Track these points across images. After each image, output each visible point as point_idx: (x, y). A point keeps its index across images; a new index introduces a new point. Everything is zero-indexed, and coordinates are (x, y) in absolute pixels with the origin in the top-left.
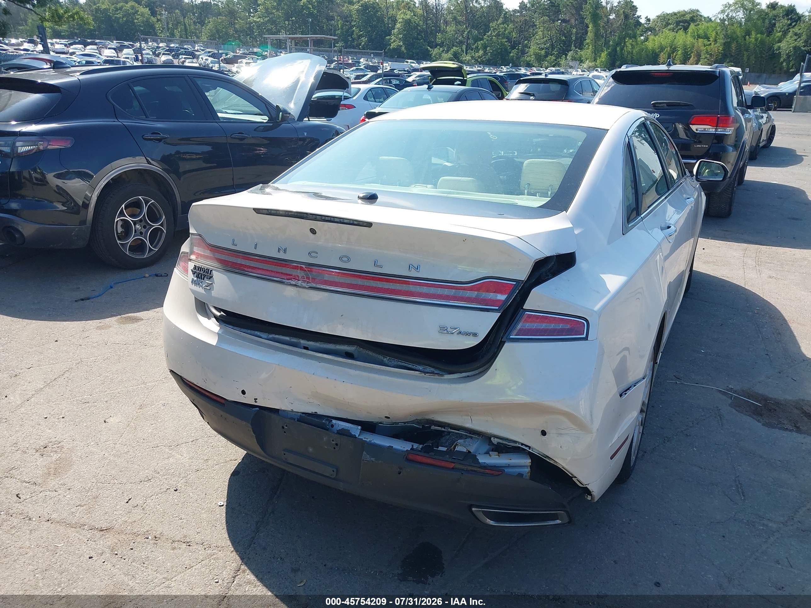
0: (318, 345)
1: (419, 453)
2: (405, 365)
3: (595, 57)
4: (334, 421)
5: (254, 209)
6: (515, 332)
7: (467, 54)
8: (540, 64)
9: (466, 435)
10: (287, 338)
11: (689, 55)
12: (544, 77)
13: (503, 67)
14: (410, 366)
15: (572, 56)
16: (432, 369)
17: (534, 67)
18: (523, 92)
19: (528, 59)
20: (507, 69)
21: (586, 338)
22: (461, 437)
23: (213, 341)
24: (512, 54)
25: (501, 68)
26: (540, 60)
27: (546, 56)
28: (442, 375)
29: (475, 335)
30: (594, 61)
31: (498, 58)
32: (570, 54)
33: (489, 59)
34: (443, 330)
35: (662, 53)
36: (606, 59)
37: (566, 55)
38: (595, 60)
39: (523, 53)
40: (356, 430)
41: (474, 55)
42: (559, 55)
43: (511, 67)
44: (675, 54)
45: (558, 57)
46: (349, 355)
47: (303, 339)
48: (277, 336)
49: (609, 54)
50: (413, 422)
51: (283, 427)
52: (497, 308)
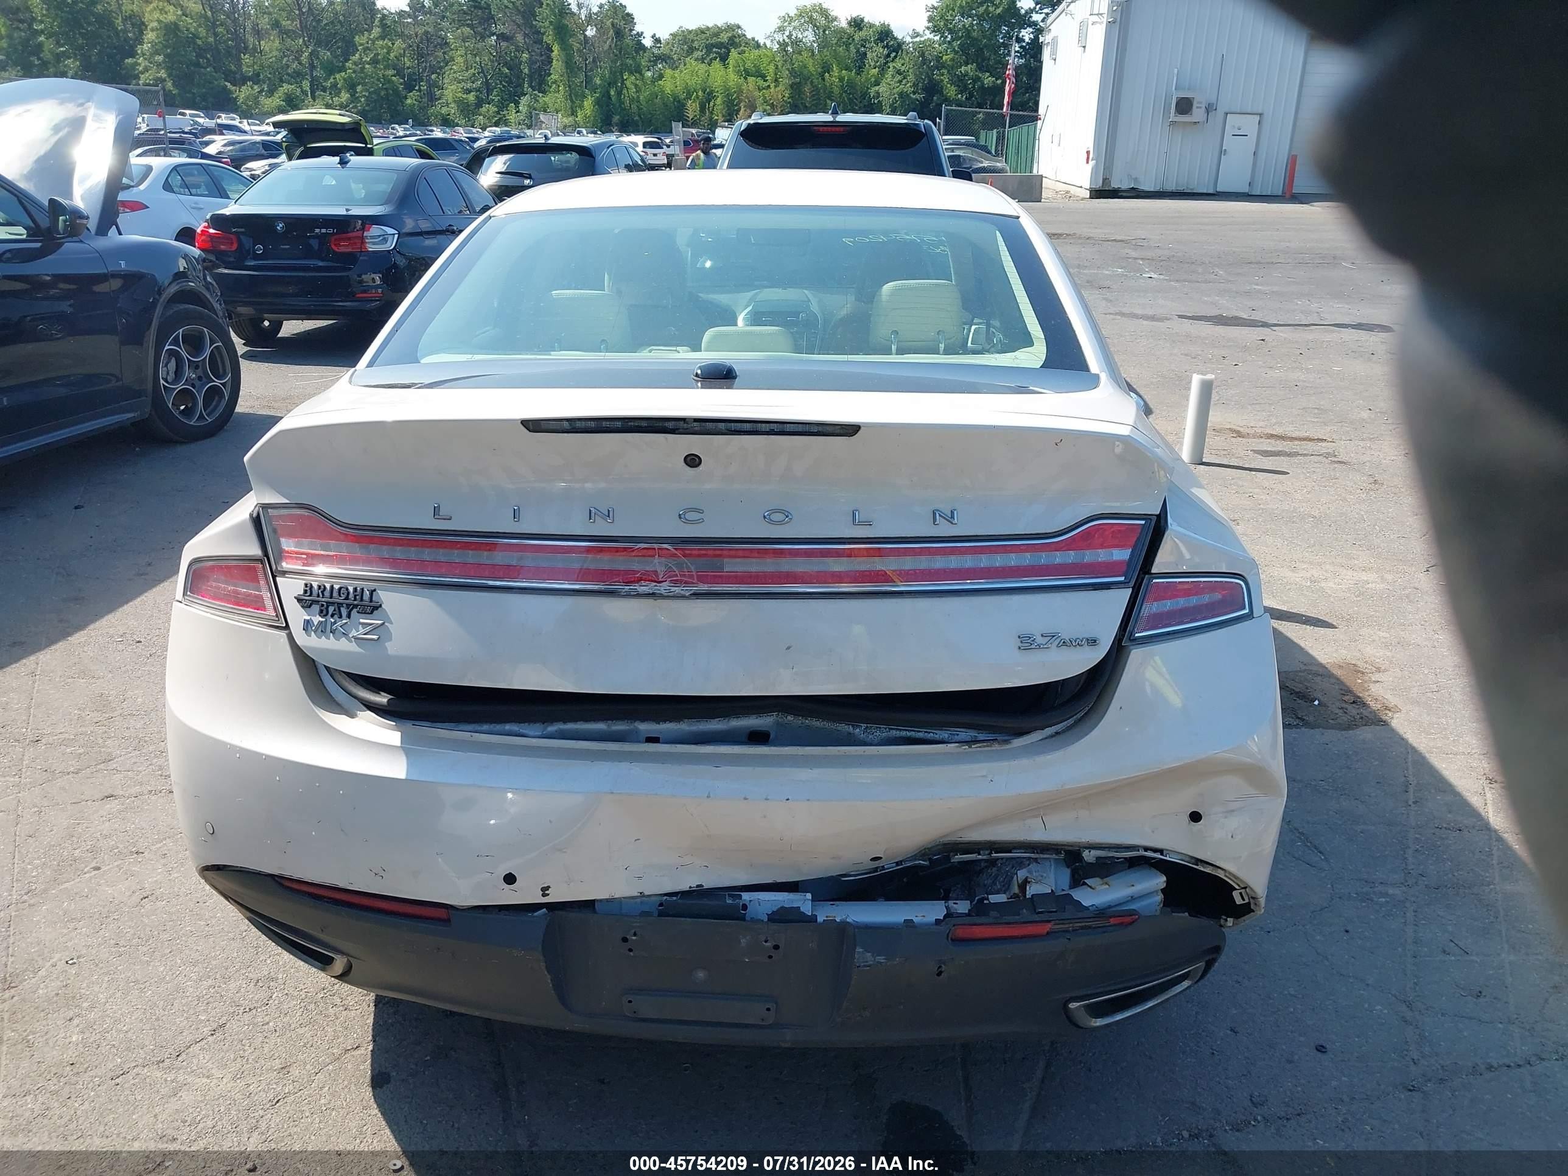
0: (685, 727)
2: (909, 734)
3: (572, 108)
4: (746, 896)
5: (526, 423)
6: (1141, 623)
7: (314, 100)
8: (469, 121)
9: (1030, 858)
10: (601, 726)
11: (736, 105)
12: (544, 142)
13: (397, 126)
15: (529, 106)
17: (457, 125)
18: (503, 170)
19: (444, 111)
20: (405, 129)
21: (1247, 617)
24: (409, 101)
25: (393, 129)
26: (469, 112)
27: (479, 103)
28: (1007, 742)
29: (1093, 642)
30: (573, 114)
31: (382, 108)
32: (524, 100)
33: (364, 110)
34: (1027, 643)
35: (690, 102)
36: (593, 110)
37: (517, 103)
39: (432, 99)
40: (801, 904)
41: (330, 101)
42: (502, 104)
43: (411, 127)
44: (712, 104)
45: (502, 106)
46: (758, 738)
47: (643, 720)
48: (570, 726)
49: (598, 102)
50: (914, 857)
51: (625, 940)
52: (1122, 579)
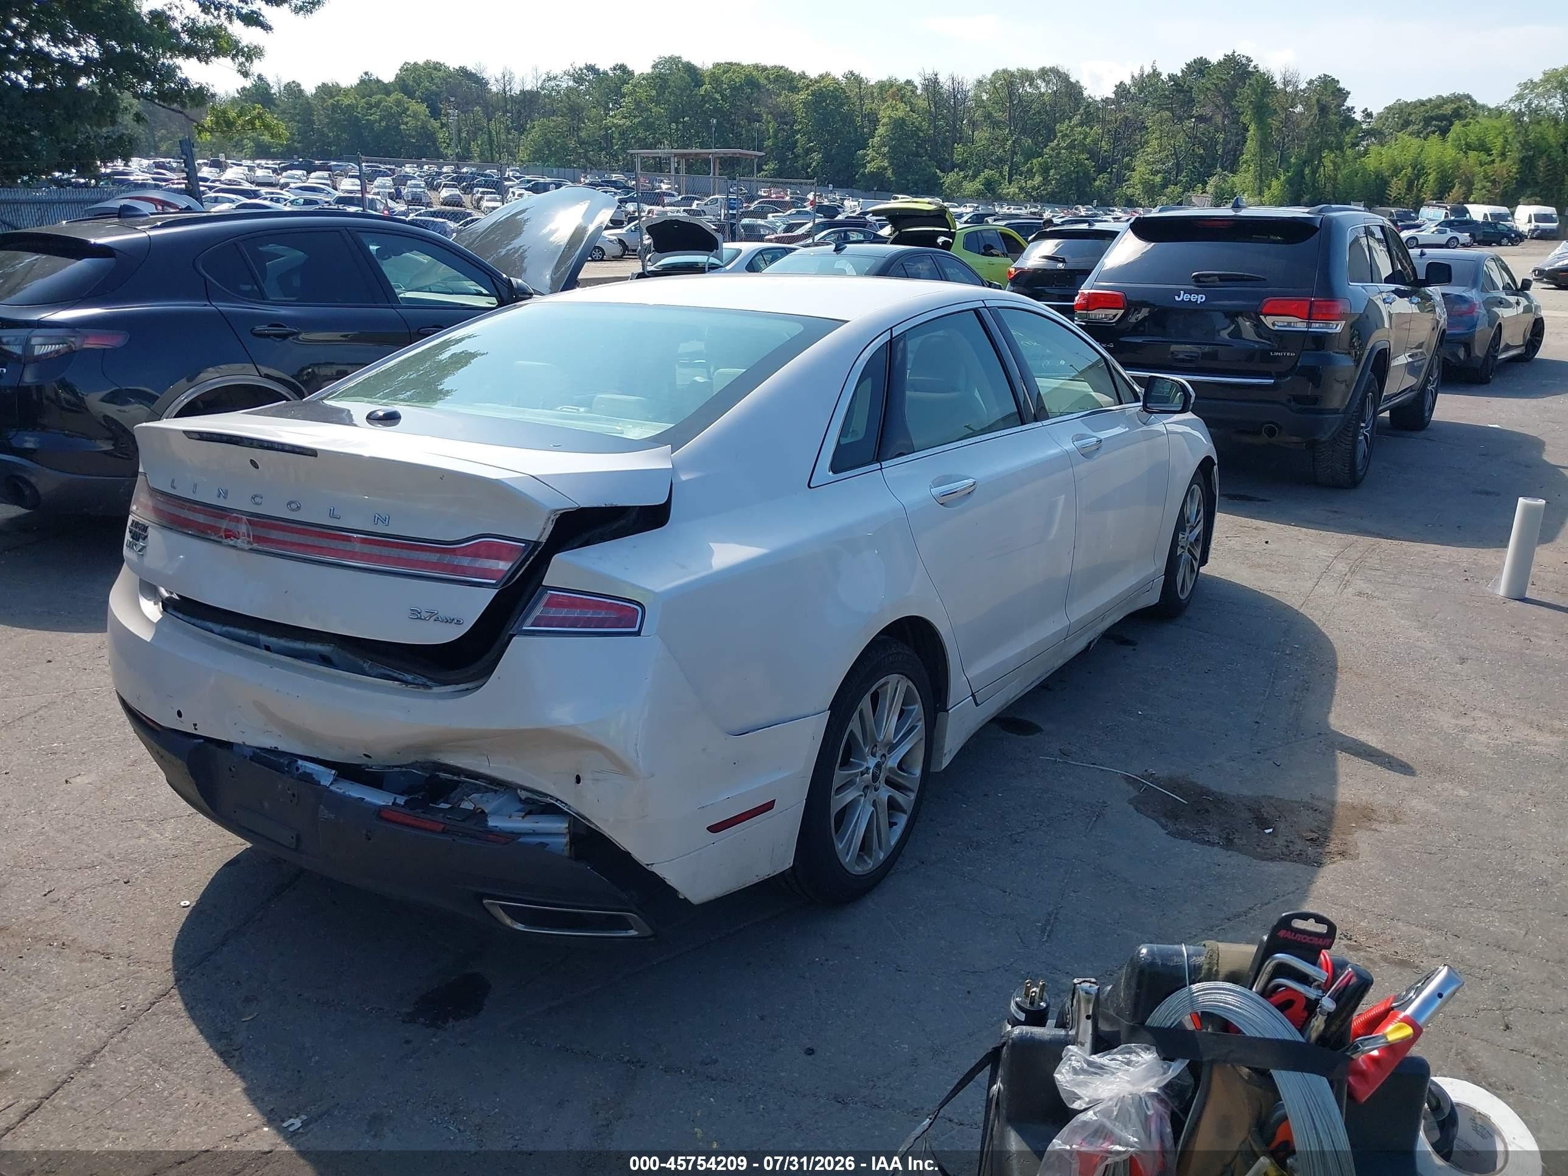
0: (283, 643)
1: (402, 810)
2: (389, 673)
3: (1260, 188)
4: (300, 762)
5: (185, 432)
6: (530, 620)
7: (1010, 184)
8: (1153, 201)
9: (486, 788)
10: (244, 632)
11: (1450, 182)
12: (1087, 228)
13: (1080, 207)
14: (395, 675)
15: (1216, 186)
16: (425, 680)
17: (1140, 206)
19: (1129, 192)
20: (1088, 210)
21: (638, 633)
22: (477, 789)
23: (147, 635)
24: (1097, 183)
25: (1076, 209)
26: (1152, 192)
27: (1165, 186)
28: (429, 687)
29: (459, 623)
31: (1070, 189)
32: (1212, 181)
33: (1053, 191)
34: (416, 615)
35: (1395, 179)
36: (1281, 190)
37: (1205, 183)
38: (1261, 193)
39: (1121, 180)
40: (326, 777)
41: (1024, 185)
42: (1190, 184)
43: (1095, 208)
44: (1421, 181)
45: (1189, 187)
46: (325, 660)
47: (263, 633)
48: (231, 629)
49: (1289, 181)
50: (413, 765)
51: (230, 770)
52: (494, 582)
